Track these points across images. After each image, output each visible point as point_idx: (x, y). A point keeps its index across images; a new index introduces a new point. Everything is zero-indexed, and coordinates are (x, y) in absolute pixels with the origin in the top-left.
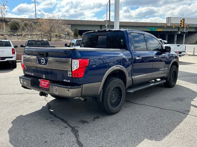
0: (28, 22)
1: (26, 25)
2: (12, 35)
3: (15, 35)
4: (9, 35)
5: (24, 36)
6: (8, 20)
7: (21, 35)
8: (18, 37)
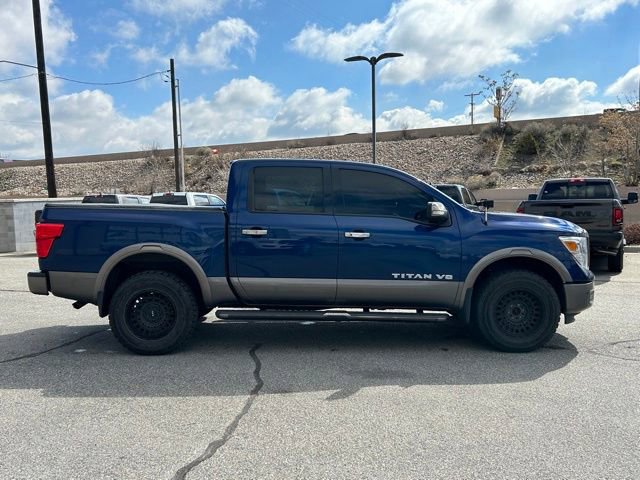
0: (575, 127)
1: (566, 137)
2: (513, 171)
3: (522, 172)
4: (504, 173)
5: (550, 173)
6: (516, 127)
7: (540, 171)
8: (529, 176)
